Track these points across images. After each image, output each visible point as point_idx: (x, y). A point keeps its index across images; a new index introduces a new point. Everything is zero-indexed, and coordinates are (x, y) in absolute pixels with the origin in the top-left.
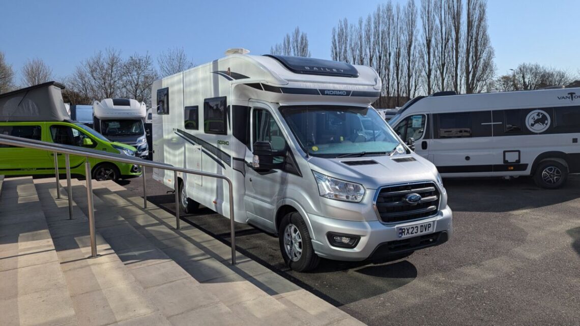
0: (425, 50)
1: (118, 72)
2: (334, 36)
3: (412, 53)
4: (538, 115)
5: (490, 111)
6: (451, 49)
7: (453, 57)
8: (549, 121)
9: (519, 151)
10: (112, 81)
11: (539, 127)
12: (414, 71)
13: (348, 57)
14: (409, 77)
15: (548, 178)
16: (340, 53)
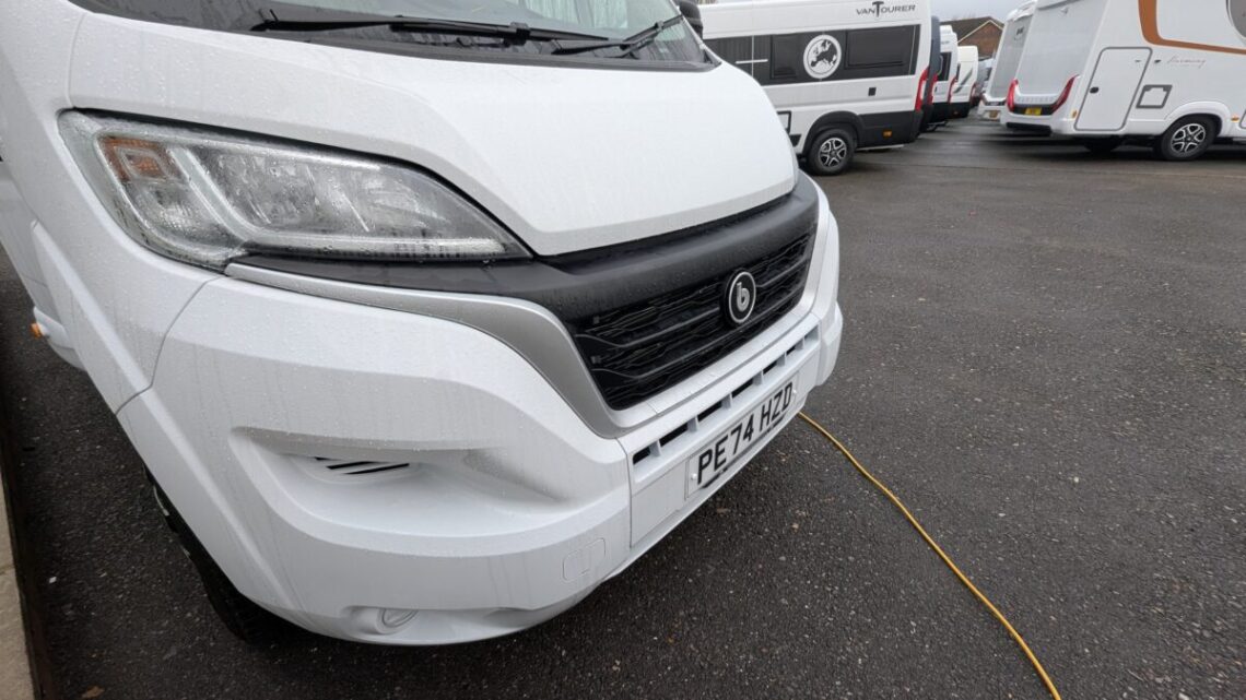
4: (824, 45)
5: (750, 38)
8: (838, 57)
9: (789, 113)
11: (825, 68)
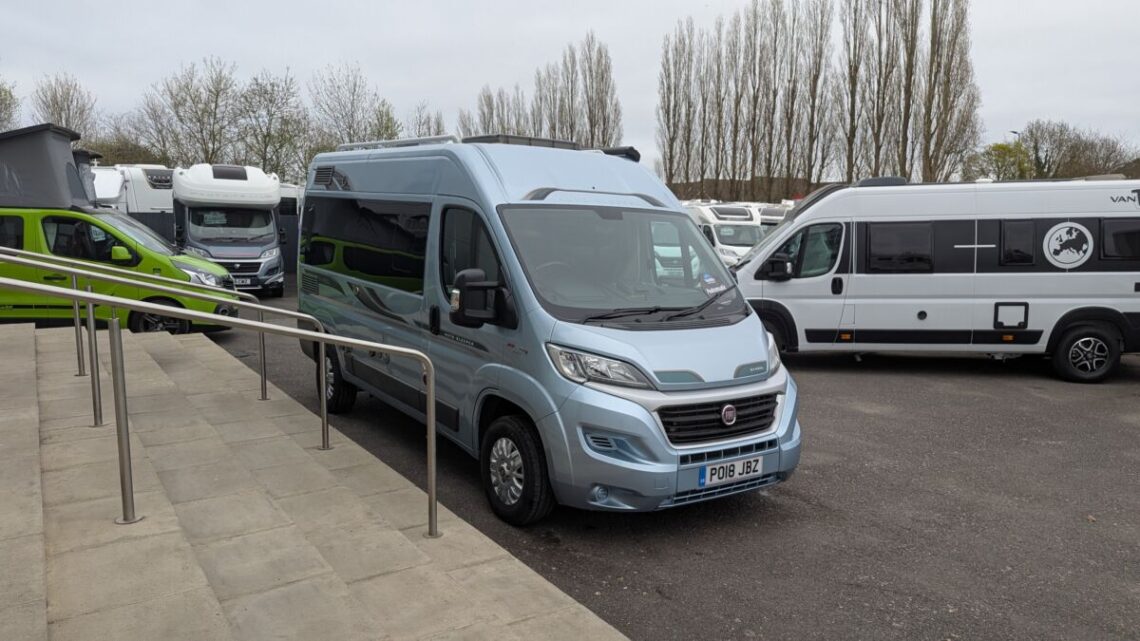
0: (846, 87)
1: (229, 108)
2: (667, 52)
3: (819, 91)
4: (1069, 232)
5: (973, 221)
6: (896, 87)
7: (899, 103)
9: (1026, 305)
10: (217, 127)
11: (1070, 258)
12: (822, 128)
13: (692, 96)
14: (812, 138)
15: (1081, 360)
16: (676, 86)
